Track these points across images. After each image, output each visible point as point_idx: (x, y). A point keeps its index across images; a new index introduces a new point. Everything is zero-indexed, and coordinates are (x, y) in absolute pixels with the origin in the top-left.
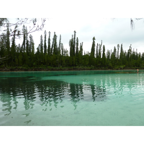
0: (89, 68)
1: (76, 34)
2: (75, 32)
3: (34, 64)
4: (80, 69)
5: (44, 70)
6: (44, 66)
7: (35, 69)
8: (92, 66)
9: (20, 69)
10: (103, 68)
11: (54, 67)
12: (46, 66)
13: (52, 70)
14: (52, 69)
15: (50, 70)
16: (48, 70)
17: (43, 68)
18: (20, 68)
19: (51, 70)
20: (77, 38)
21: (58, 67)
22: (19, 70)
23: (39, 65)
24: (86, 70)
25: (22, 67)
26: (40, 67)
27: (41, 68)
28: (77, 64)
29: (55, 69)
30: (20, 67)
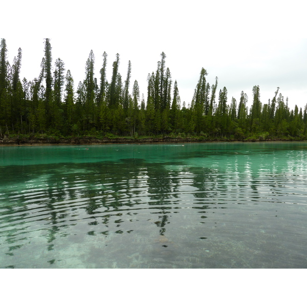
0: (197, 138)
1: (165, 59)
2: (163, 55)
3: (75, 127)
4: (178, 139)
5: (98, 142)
6: (97, 134)
7: (75, 140)
8: (202, 133)
9: (41, 140)
10: (225, 138)
11: (119, 135)
12: (102, 131)
13: (116, 142)
14: (117, 139)
15: (111, 142)
16: (106, 142)
17: (95, 138)
18: (42, 138)
19: (114, 142)
20: (168, 69)
21: (129, 135)
22: (37, 141)
23: (87, 131)
24: (190, 141)
25: (45, 134)
26: (89, 136)
27: (90, 138)
28: (170, 129)
29: (124, 140)
30: (41, 135)
